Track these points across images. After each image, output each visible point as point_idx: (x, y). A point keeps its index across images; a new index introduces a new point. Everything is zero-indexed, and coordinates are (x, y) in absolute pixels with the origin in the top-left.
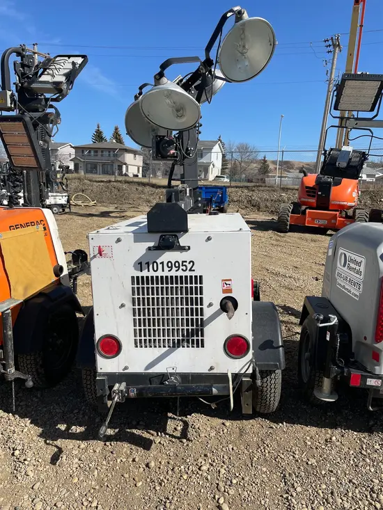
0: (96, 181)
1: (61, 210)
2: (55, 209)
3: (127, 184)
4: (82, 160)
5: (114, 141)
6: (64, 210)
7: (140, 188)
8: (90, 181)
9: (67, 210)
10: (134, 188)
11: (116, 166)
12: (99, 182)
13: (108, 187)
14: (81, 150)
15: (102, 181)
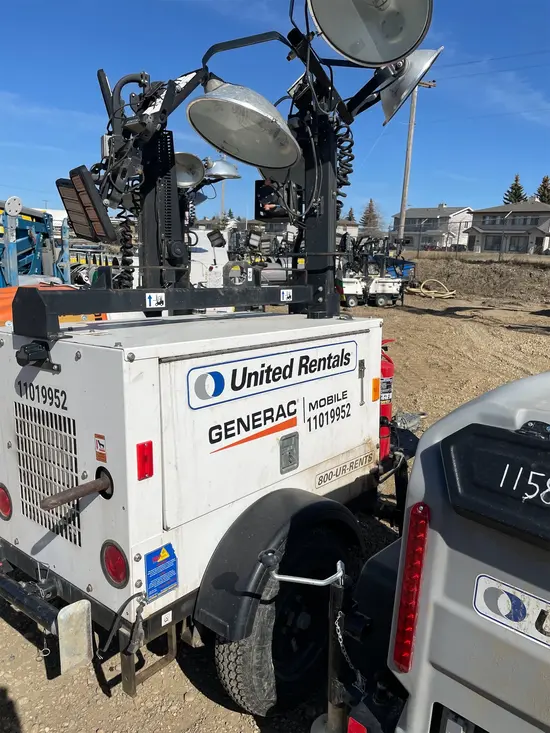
0: (470, 262)
1: (390, 302)
2: (381, 300)
3: (515, 267)
4: (481, 231)
5: (537, 200)
6: (394, 302)
7: (536, 273)
8: (462, 261)
9: (399, 302)
10: (526, 272)
11: (532, 239)
12: (475, 262)
13: (484, 272)
14: (482, 216)
15: (479, 262)
